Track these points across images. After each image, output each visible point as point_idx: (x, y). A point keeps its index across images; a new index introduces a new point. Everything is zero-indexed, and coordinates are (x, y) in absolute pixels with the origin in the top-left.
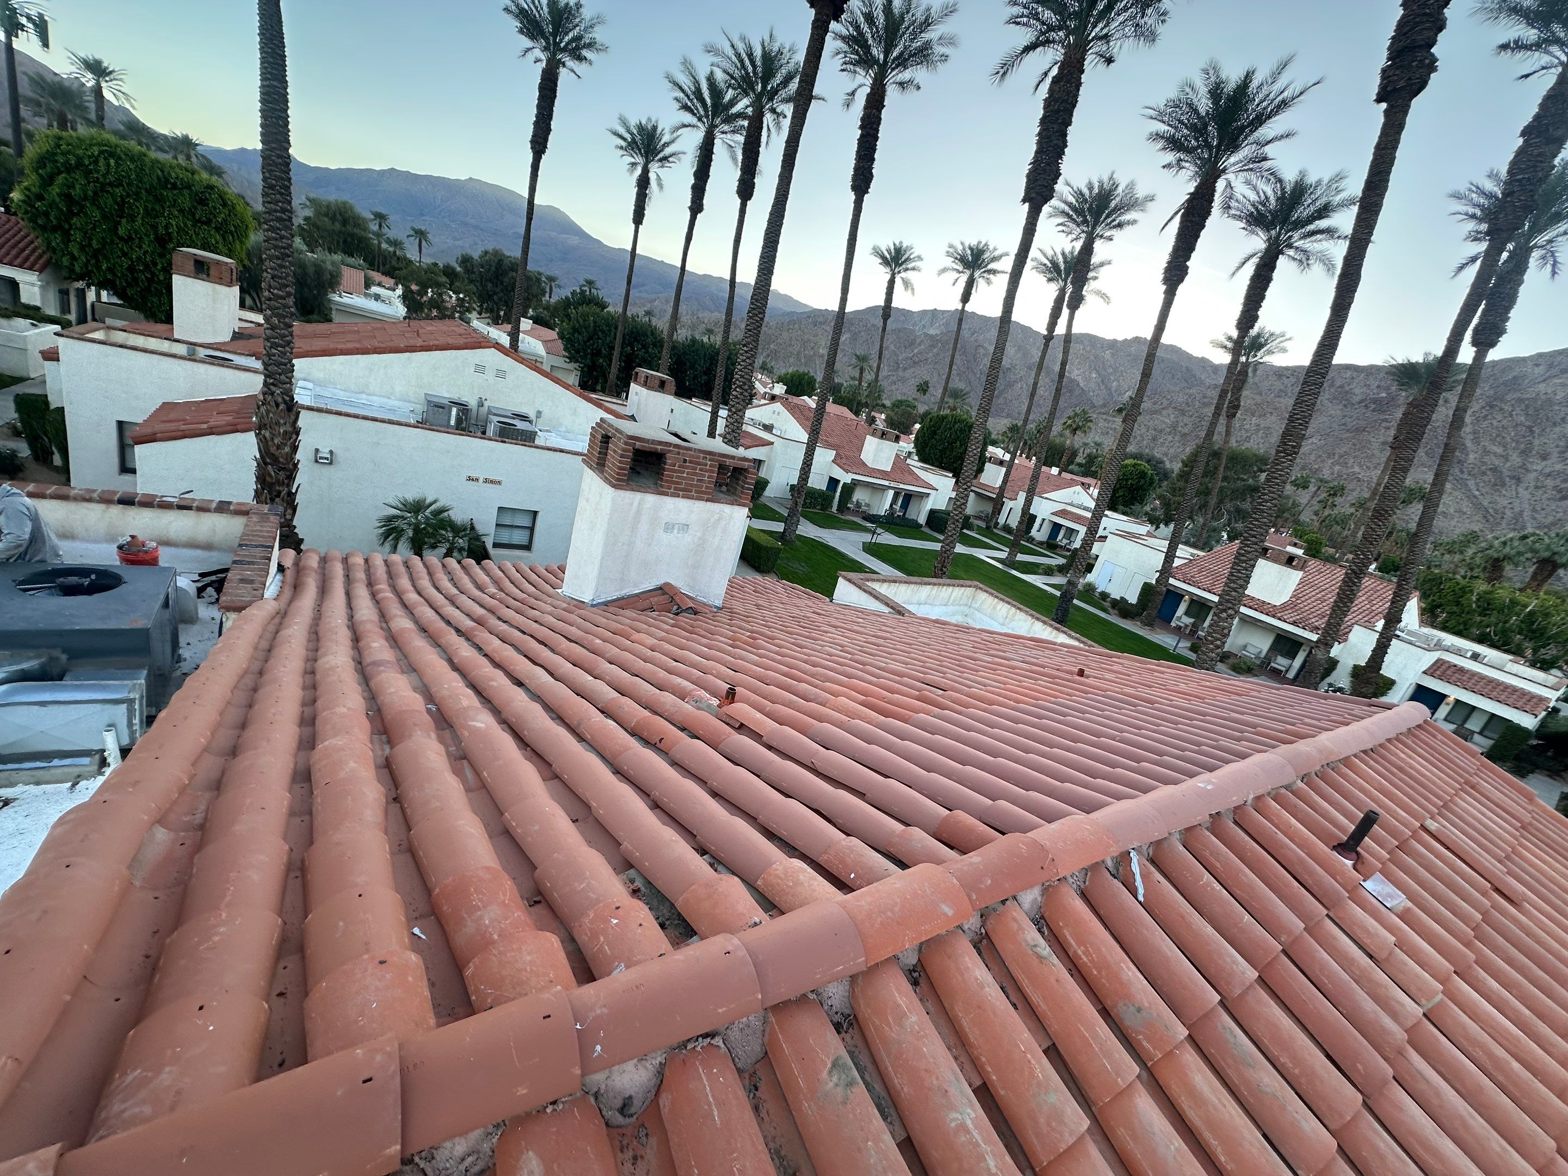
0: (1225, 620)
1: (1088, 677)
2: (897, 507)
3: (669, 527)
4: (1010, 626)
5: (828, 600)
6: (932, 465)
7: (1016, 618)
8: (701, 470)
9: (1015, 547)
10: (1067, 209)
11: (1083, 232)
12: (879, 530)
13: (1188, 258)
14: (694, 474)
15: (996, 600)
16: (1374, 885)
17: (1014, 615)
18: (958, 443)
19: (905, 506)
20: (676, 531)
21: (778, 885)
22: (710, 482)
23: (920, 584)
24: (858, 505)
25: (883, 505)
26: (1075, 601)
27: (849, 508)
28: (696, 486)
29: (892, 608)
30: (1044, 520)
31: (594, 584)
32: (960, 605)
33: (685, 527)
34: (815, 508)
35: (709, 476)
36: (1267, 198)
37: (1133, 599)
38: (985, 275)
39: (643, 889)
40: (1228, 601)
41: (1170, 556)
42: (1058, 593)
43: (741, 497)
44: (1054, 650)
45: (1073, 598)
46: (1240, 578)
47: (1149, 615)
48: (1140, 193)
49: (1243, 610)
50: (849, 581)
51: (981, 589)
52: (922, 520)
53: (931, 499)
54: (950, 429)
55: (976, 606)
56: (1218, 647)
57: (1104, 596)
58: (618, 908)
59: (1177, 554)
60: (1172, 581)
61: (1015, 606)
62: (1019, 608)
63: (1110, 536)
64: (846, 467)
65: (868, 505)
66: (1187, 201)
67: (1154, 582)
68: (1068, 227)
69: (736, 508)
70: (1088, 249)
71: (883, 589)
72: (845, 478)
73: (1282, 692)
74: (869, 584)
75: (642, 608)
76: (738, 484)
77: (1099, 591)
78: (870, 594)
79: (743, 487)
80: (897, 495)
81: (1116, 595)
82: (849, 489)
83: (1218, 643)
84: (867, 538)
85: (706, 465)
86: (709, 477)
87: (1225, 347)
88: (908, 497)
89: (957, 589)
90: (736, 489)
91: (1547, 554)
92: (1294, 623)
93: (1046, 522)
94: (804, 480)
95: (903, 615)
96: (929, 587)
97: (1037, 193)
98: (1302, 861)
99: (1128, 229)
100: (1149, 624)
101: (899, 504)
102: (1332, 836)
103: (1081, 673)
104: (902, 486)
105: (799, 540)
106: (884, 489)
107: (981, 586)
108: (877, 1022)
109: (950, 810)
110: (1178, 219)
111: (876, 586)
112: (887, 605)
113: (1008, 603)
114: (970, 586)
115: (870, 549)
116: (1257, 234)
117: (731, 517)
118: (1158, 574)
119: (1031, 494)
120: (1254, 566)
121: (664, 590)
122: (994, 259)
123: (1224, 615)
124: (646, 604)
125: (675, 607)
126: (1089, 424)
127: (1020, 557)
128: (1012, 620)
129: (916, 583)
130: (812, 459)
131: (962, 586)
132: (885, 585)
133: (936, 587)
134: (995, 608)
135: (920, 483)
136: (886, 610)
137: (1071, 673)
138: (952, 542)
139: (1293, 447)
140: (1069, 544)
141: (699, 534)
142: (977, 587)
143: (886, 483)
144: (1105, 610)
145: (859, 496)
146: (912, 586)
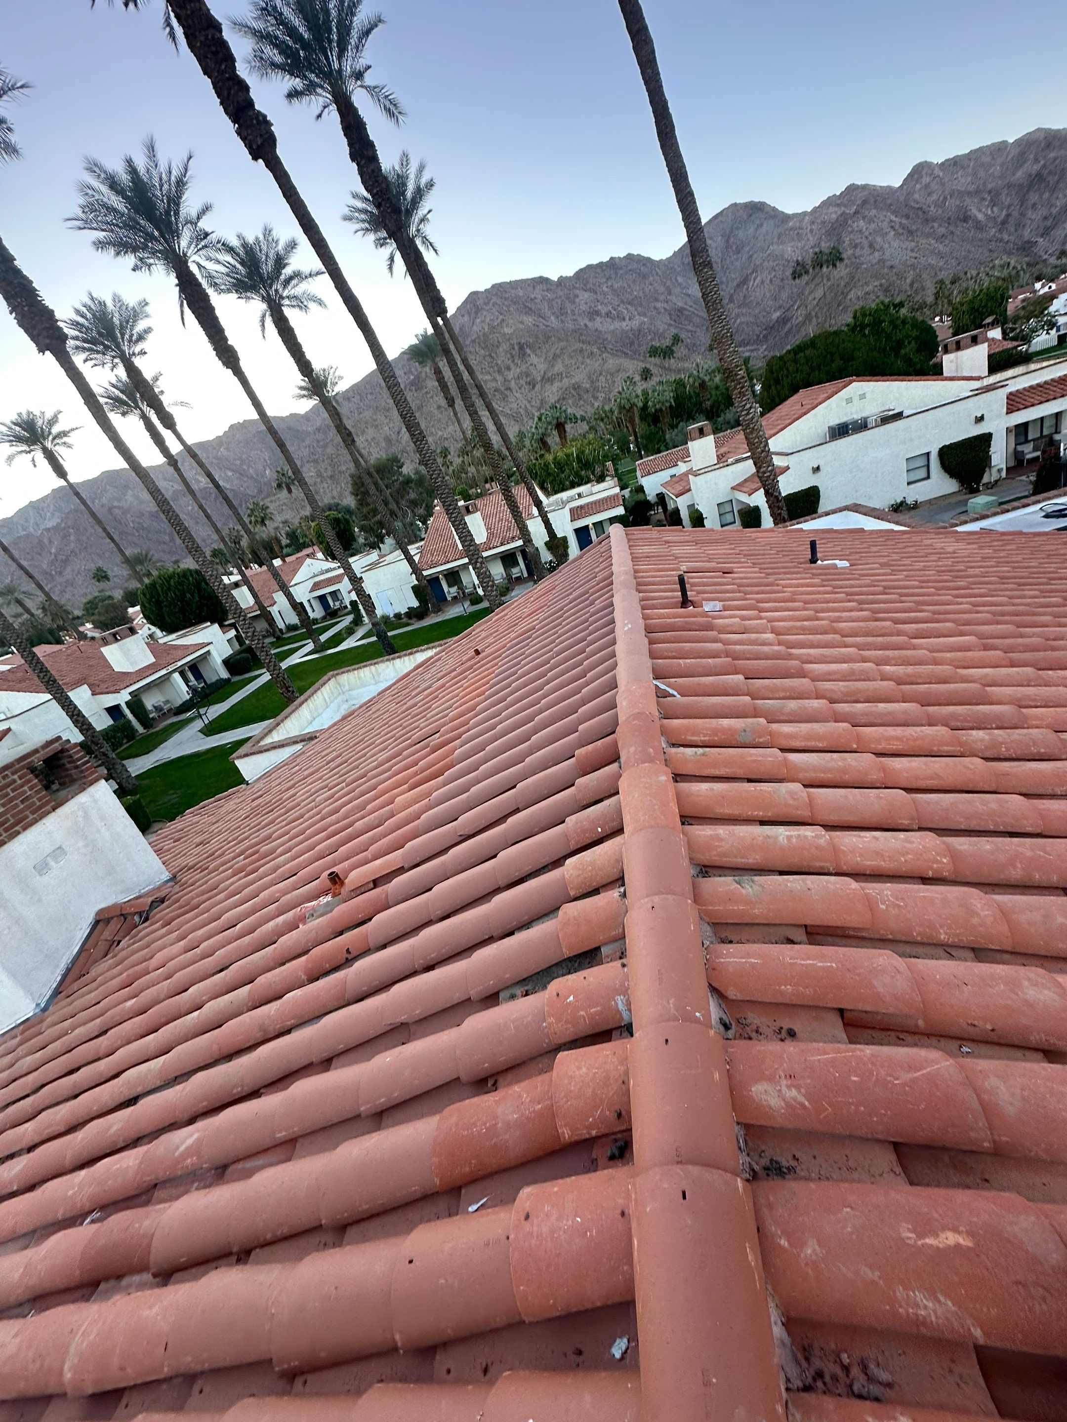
0: (482, 567)
1: (483, 651)
2: (193, 681)
3: (42, 868)
4: (382, 679)
5: (244, 786)
6: (185, 628)
7: (380, 670)
8: (13, 790)
9: (312, 634)
10: (78, 343)
11: (114, 357)
12: (202, 711)
13: (226, 339)
14: (11, 800)
15: (356, 672)
16: (708, 607)
17: (377, 670)
18: (188, 596)
19: (198, 676)
20: (52, 863)
21: (585, 878)
22: (38, 792)
23: (297, 708)
24: (157, 709)
25: (181, 691)
26: (390, 634)
27: (153, 719)
28: (27, 807)
29: (302, 741)
30: (309, 601)
31: (21, 993)
32: (336, 698)
33: (59, 852)
34: (121, 745)
35: (31, 787)
36: (234, 267)
37: (415, 603)
38: (57, 441)
39: (526, 988)
40: (473, 555)
41: (409, 558)
42: (374, 639)
43: (85, 777)
44: (439, 659)
45: (386, 633)
46: (466, 536)
47: (433, 605)
48: (131, 300)
49: (485, 554)
50: (246, 755)
51: (337, 674)
52: (224, 674)
53: (214, 653)
54: (169, 589)
55: (347, 687)
56: (492, 586)
57: (398, 616)
58: (558, 995)
59: (412, 554)
60: (425, 573)
61: (371, 664)
62: (375, 664)
63: (363, 575)
64: (112, 689)
65: (167, 702)
66: (180, 291)
67: (416, 582)
68: (96, 359)
69: (91, 790)
70: (132, 371)
71: (276, 737)
72: (122, 698)
73: (563, 572)
74: (262, 743)
75: (102, 954)
76: (67, 770)
77: (392, 616)
78: (274, 748)
79: (77, 767)
80: (182, 674)
81: (404, 610)
82: (135, 704)
83: (491, 583)
84: (199, 724)
85: (14, 781)
86: (31, 789)
87: (304, 396)
88: (194, 667)
89: (323, 689)
90: (71, 775)
91: (555, 422)
92: (502, 544)
93: (312, 601)
94: (87, 730)
95: (316, 737)
96: (304, 706)
97: (48, 337)
98: (686, 622)
99: (150, 337)
100: (438, 610)
101: (192, 678)
102: (677, 603)
103: (477, 652)
104: (180, 664)
105: (143, 779)
106: (168, 676)
107: (336, 672)
108: (715, 853)
109: (574, 756)
110: (188, 312)
111: (268, 740)
112: (296, 742)
113: (365, 666)
114: (329, 679)
115: (210, 730)
116: (253, 298)
117: (95, 801)
118: (414, 576)
119: (284, 588)
120: (466, 523)
121: (101, 920)
122: (53, 421)
123: (478, 565)
124: (102, 946)
125: (136, 918)
126: (268, 511)
127: (323, 638)
128: (379, 675)
129: (294, 711)
130: (76, 707)
131: (324, 684)
132: (274, 733)
133: (309, 701)
134: (360, 678)
135: (191, 650)
136: (298, 747)
137: (472, 658)
138: (275, 666)
139: (419, 434)
140: (342, 603)
141: (81, 844)
142: (333, 676)
143: (164, 672)
144: (408, 625)
145: (150, 702)
146: (293, 716)
